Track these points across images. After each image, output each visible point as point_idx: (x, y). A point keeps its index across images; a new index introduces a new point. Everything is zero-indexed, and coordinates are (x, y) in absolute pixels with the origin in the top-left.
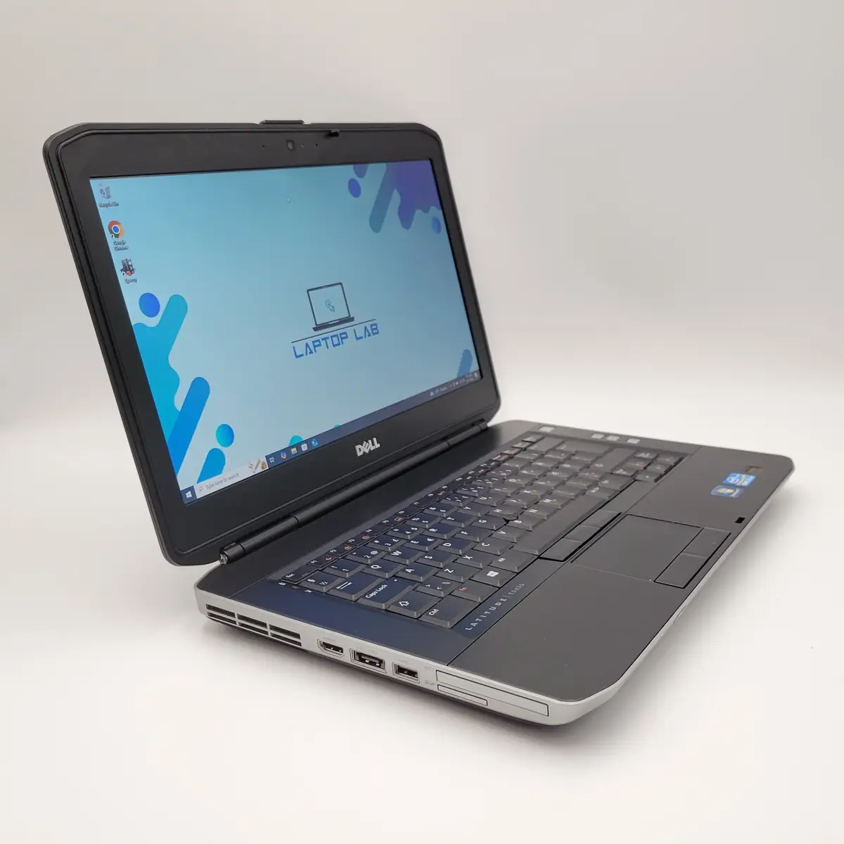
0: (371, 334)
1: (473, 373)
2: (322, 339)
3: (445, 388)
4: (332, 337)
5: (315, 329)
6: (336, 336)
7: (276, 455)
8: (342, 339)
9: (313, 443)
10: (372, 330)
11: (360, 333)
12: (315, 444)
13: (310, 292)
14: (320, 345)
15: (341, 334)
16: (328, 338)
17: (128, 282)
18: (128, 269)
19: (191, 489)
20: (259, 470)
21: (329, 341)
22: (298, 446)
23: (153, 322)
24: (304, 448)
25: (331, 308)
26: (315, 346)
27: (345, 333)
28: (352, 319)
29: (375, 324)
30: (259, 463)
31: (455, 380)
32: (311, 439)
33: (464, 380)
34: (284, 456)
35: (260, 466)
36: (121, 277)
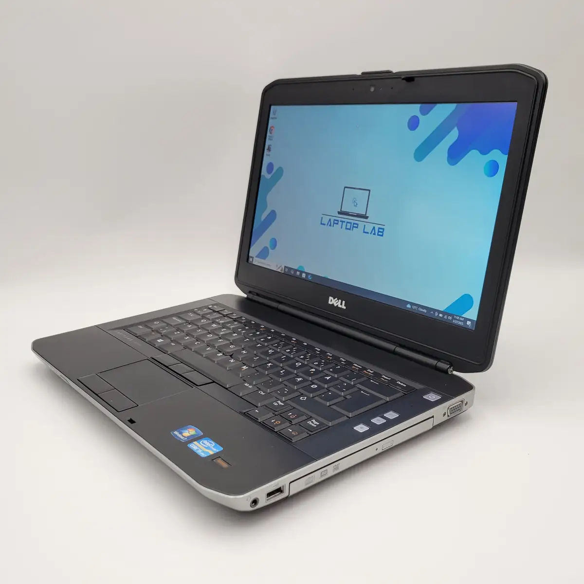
0: (376, 234)
1: (466, 320)
2: (341, 221)
3: (425, 311)
4: (347, 222)
5: (339, 213)
6: (351, 223)
7: (290, 269)
8: (353, 227)
9: (309, 276)
10: (379, 232)
11: (369, 228)
12: (310, 278)
13: (346, 189)
14: (337, 224)
15: (354, 224)
16: (344, 222)
17: (267, 155)
18: (269, 149)
19: (252, 258)
20: (279, 270)
21: (344, 224)
22: (301, 272)
23: (268, 176)
24: (304, 275)
25: (355, 204)
26: (334, 223)
27: (357, 224)
28: (367, 218)
29: (383, 229)
30: (281, 266)
31: (439, 312)
32: (309, 274)
33: (450, 318)
34: (292, 272)
35: (280, 268)
36: (266, 151)
